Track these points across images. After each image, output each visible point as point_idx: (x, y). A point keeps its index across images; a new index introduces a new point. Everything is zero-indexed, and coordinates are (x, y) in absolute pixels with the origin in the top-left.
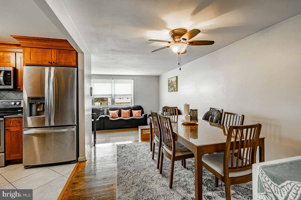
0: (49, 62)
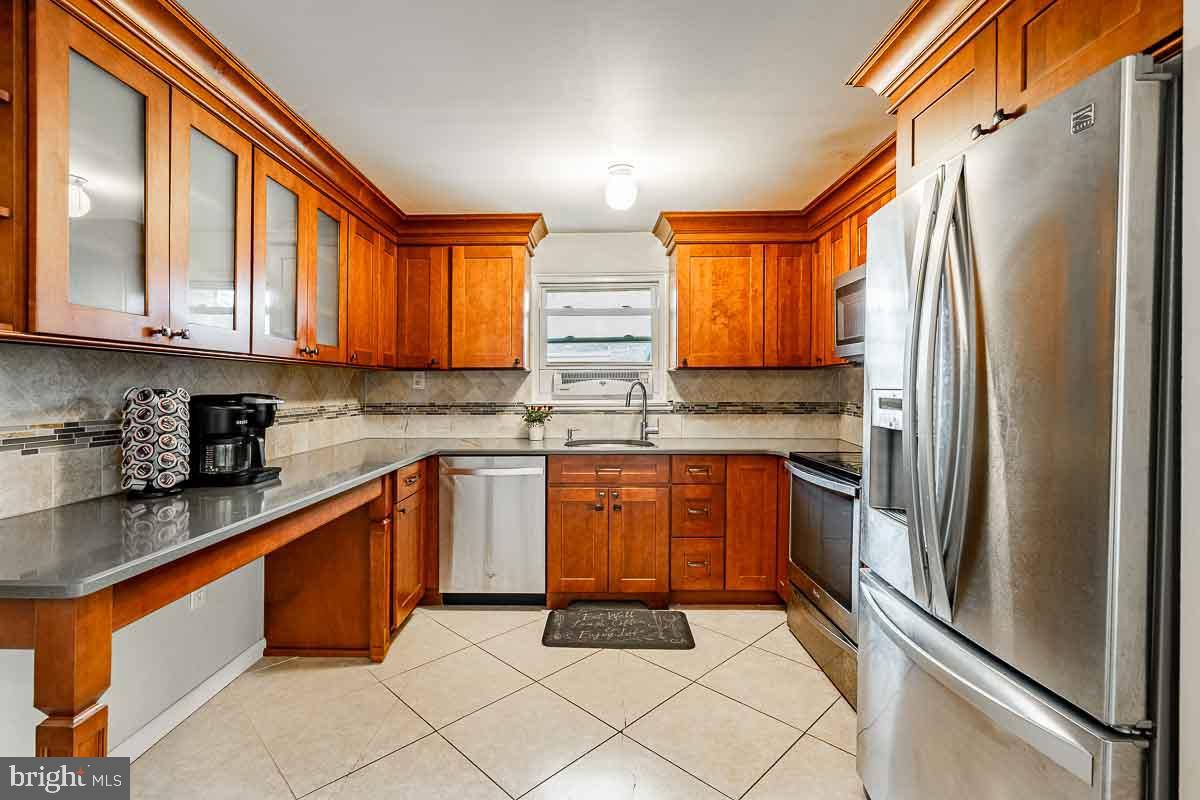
0: (980, 133)
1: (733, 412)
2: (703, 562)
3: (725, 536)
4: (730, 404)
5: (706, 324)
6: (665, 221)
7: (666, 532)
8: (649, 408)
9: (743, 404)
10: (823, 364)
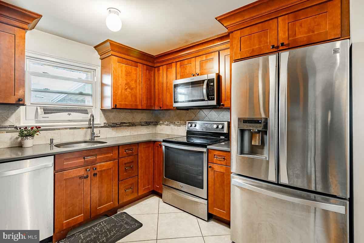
0: (273, 47)
1: (126, 126)
2: (131, 188)
3: (138, 175)
4: (125, 123)
5: (123, 91)
6: (108, 44)
7: (117, 179)
8: (94, 126)
9: (129, 123)
10: (162, 109)
